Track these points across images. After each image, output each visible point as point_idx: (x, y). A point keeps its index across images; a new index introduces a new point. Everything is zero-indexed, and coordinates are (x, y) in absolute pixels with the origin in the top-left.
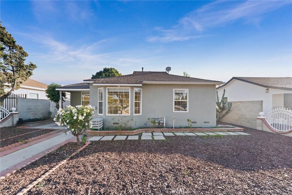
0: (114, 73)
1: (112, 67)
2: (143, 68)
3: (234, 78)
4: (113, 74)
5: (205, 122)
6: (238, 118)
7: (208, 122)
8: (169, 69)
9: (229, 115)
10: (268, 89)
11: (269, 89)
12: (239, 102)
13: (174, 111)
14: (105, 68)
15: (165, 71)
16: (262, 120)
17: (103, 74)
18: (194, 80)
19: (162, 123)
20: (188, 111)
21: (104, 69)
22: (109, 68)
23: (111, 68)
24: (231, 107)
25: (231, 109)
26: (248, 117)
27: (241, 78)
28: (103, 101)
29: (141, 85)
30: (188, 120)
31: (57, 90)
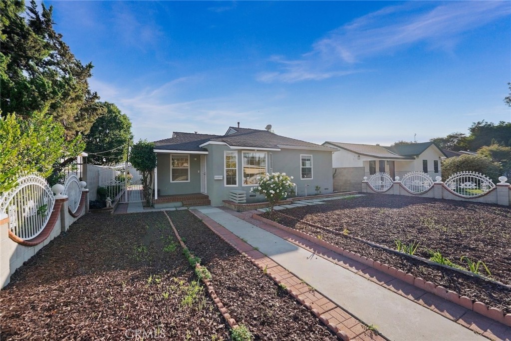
0: (114, 113)
2: (239, 123)
5: (326, 189)
7: (327, 189)
10: (359, 156)
11: (361, 156)
15: (266, 130)
16: (367, 183)
20: (312, 178)
28: (237, 169)
29: (280, 150)
30: (317, 187)
31: (155, 151)
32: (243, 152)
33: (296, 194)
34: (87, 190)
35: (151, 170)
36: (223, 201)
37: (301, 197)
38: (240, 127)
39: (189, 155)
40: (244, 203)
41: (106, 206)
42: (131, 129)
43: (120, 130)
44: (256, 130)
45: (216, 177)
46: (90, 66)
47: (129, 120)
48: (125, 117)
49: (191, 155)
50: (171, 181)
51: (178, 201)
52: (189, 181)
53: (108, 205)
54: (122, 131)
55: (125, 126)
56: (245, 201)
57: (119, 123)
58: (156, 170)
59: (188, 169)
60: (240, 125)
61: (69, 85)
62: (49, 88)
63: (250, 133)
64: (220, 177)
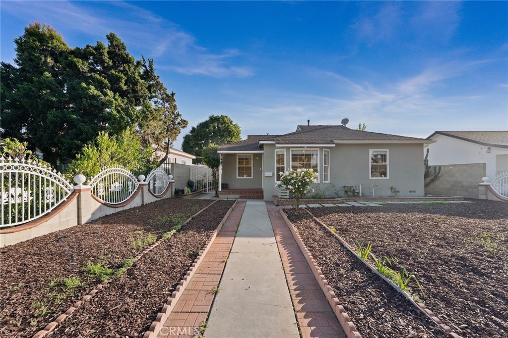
0: (227, 123)
1: (224, 115)
2: (309, 121)
3: (437, 133)
4: (227, 125)
5: (410, 191)
6: (450, 187)
7: (414, 192)
8: (345, 121)
9: (437, 182)
10: (489, 148)
11: (491, 148)
12: (451, 165)
13: (370, 178)
14: (213, 116)
15: (341, 125)
16: (486, 186)
17: (210, 126)
18: (394, 138)
19: (357, 192)
20: (388, 178)
21: (210, 117)
22: (220, 115)
23: (222, 116)
24: (439, 173)
25: (439, 175)
26: (465, 184)
27: (448, 133)
28: (285, 166)
29: (334, 145)
30: (392, 188)
31: (218, 152)
32: (291, 149)
33: (360, 195)
34: (174, 181)
35: (217, 167)
36: (273, 196)
37: (366, 198)
38: (310, 125)
39: (252, 155)
40: (286, 199)
41: (184, 193)
42: (240, 135)
43: (232, 137)
44: (327, 126)
45: (267, 174)
46: (173, 94)
47: (239, 128)
48: (236, 126)
49: (254, 154)
50: (237, 177)
51: (236, 194)
52: (252, 177)
53: (185, 192)
54: (233, 138)
55: (235, 134)
56: (288, 197)
57: (230, 132)
58: (221, 167)
59: (251, 167)
60: (310, 122)
61: (148, 111)
62: (134, 115)
63: (316, 130)
64: (270, 174)
